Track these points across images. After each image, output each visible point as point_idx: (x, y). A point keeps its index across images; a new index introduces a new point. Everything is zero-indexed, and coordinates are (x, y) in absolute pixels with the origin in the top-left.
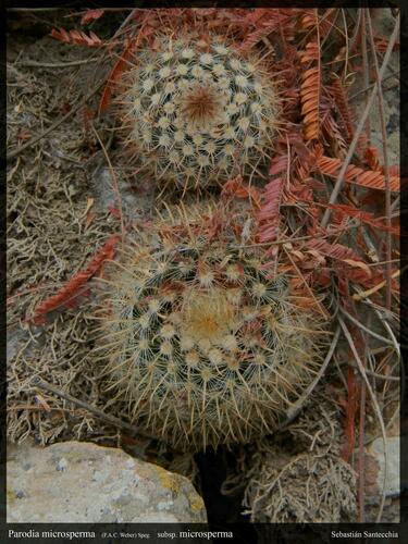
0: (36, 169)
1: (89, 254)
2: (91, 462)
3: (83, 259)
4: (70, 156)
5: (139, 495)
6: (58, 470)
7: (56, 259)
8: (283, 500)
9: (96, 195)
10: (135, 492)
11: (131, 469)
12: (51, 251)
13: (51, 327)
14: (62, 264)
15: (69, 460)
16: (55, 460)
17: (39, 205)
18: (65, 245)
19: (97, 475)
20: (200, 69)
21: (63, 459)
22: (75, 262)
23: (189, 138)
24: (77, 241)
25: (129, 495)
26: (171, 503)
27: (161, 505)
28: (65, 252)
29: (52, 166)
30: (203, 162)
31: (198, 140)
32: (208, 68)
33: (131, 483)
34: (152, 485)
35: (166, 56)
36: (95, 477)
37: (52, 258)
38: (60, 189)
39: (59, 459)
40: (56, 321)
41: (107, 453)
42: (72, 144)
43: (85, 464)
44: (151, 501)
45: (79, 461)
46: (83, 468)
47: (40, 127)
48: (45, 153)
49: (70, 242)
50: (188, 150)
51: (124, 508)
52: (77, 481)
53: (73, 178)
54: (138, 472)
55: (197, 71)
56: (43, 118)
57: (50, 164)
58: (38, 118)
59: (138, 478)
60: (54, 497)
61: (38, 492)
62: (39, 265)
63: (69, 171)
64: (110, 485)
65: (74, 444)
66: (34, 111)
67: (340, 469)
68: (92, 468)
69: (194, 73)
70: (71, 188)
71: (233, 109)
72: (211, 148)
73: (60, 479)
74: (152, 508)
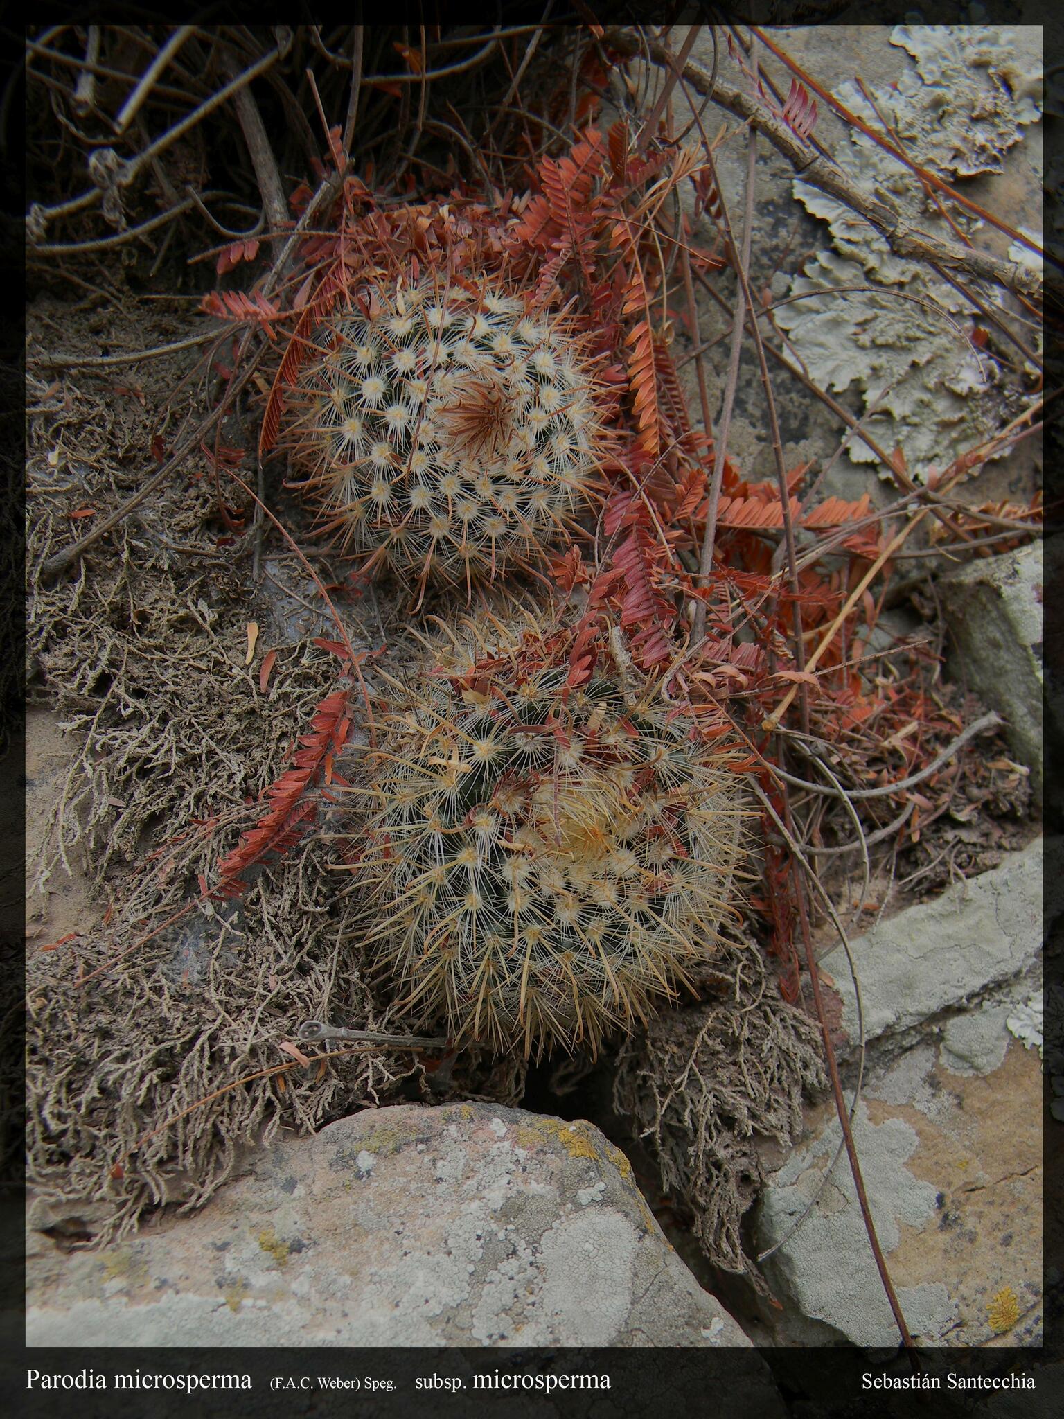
0: (121, 577)
1: (284, 735)
2: (421, 1147)
3: (273, 745)
4: (189, 544)
5: (535, 1187)
6: (359, 1176)
7: (222, 755)
8: (711, 1096)
9: (260, 615)
10: (525, 1182)
11: (503, 1139)
12: (206, 743)
13: (252, 895)
14: (235, 764)
15: (377, 1152)
16: (345, 1160)
17: (147, 649)
18: (231, 725)
19: (442, 1169)
20: (471, 347)
21: (364, 1154)
22: (257, 754)
23: (469, 487)
24: (252, 712)
25: (519, 1192)
26: (601, 1186)
27: (584, 1195)
28: (234, 740)
29: (154, 567)
30: (494, 528)
31: (486, 490)
32: (482, 344)
33: (513, 1167)
34: (554, 1162)
35: (401, 327)
36: (439, 1173)
37: (211, 754)
38: (182, 612)
39: (353, 1156)
40: (260, 881)
41: (448, 1120)
42: (187, 518)
43: (412, 1152)
44: (562, 1194)
45: (397, 1150)
46: (410, 1161)
47: (109, 489)
48: (134, 542)
49: (239, 717)
50: (468, 511)
51: (518, 1221)
52: (403, 1189)
53: (203, 585)
54: (516, 1141)
55: (464, 351)
56: (113, 473)
57: (148, 565)
58: (101, 472)
59: (521, 1153)
60: (368, 1232)
61: (332, 1231)
62: (189, 775)
63: (192, 573)
64: (473, 1182)
65: (372, 1115)
66: (91, 459)
67: (790, 1022)
68: (427, 1158)
69: (460, 358)
70: (203, 606)
71: (539, 420)
72: (508, 501)
73: (369, 1193)
74: (569, 1206)
